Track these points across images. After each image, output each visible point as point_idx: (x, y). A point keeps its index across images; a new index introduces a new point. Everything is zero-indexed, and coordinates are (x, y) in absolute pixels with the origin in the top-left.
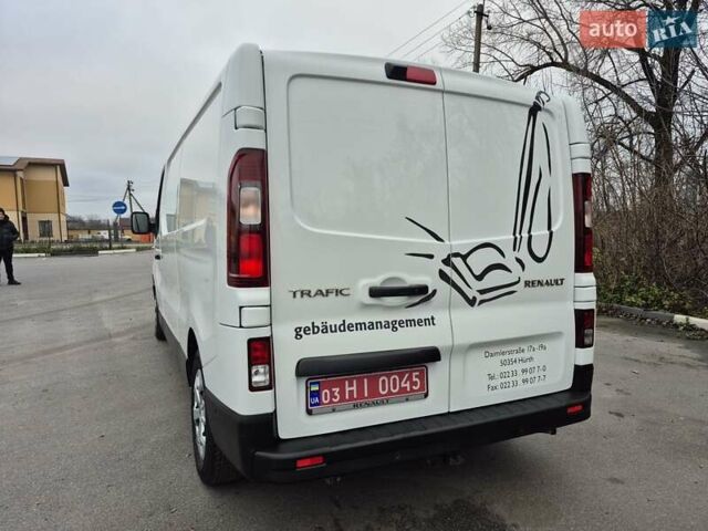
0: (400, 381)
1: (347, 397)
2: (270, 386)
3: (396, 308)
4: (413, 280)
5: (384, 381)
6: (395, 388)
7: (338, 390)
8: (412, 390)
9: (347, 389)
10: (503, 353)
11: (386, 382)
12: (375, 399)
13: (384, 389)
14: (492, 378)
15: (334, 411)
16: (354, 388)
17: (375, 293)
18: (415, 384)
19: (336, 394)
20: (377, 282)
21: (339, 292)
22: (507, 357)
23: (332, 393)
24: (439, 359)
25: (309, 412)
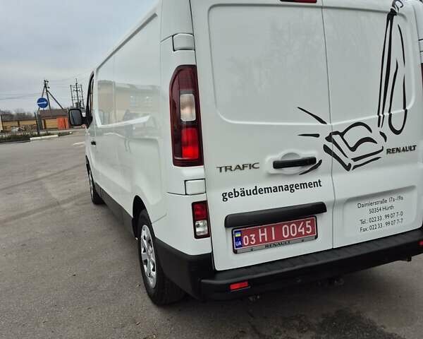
0: (298, 228)
1: (261, 241)
2: (208, 235)
3: (293, 176)
4: (304, 154)
5: (286, 228)
6: (294, 233)
7: (254, 235)
8: (306, 234)
9: (261, 235)
10: (371, 204)
11: (288, 229)
12: (280, 241)
13: (286, 234)
14: (363, 222)
15: (252, 250)
16: (265, 234)
17: (277, 165)
18: (308, 229)
19: (253, 239)
20: (278, 157)
21: (251, 166)
22: (374, 206)
23: (250, 238)
24: (326, 211)
25: (235, 252)
